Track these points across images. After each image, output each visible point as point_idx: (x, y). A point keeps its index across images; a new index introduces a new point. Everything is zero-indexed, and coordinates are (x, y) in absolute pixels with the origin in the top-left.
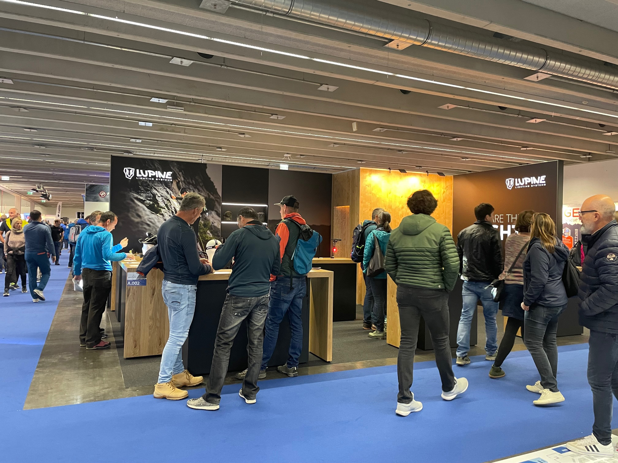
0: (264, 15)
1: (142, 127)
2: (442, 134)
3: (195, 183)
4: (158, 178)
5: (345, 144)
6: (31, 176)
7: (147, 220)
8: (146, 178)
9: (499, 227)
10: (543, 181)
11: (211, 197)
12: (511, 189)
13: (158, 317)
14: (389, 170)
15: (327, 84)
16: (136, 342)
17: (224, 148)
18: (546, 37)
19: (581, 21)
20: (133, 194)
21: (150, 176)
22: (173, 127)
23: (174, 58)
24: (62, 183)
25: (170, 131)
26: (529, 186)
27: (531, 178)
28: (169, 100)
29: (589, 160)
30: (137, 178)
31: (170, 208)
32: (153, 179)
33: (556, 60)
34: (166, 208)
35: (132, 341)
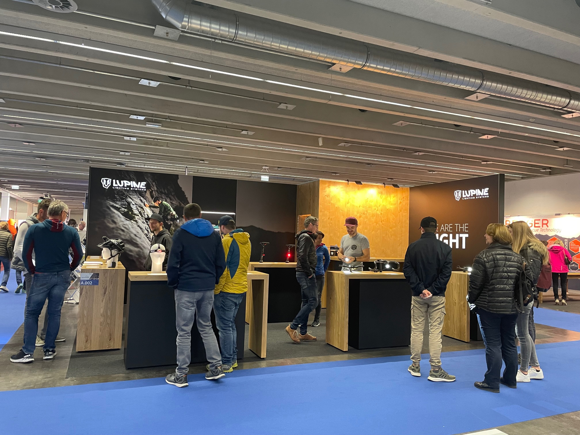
0: (213, 41)
1: (127, 141)
2: (404, 149)
3: (167, 193)
4: (133, 188)
5: (316, 158)
6: (38, 185)
7: (121, 226)
8: (122, 188)
9: (449, 236)
10: (486, 193)
11: (181, 206)
12: (458, 200)
13: (109, 314)
14: (347, 182)
15: (285, 103)
16: (87, 337)
17: (207, 160)
18: (474, 61)
19: (510, 45)
20: (109, 202)
21: (125, 186)
22: (156, 142)
23: (142, 79)
24: (67, 192)
25: (154, 145)
26: (474, 198)
27: (476, 190)
28: (147, 117)
29: (550, 174)
30: (113, 188)
31: (144, 216)
32: (128, 189)
33: (492, 81)
34: (139, 215)
35: (84, 336)
